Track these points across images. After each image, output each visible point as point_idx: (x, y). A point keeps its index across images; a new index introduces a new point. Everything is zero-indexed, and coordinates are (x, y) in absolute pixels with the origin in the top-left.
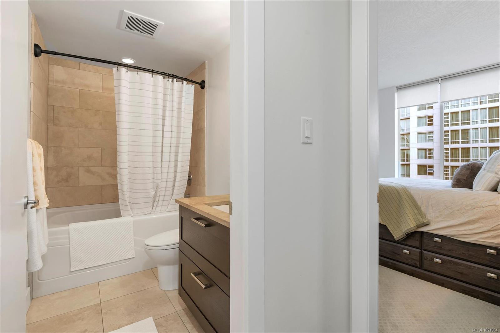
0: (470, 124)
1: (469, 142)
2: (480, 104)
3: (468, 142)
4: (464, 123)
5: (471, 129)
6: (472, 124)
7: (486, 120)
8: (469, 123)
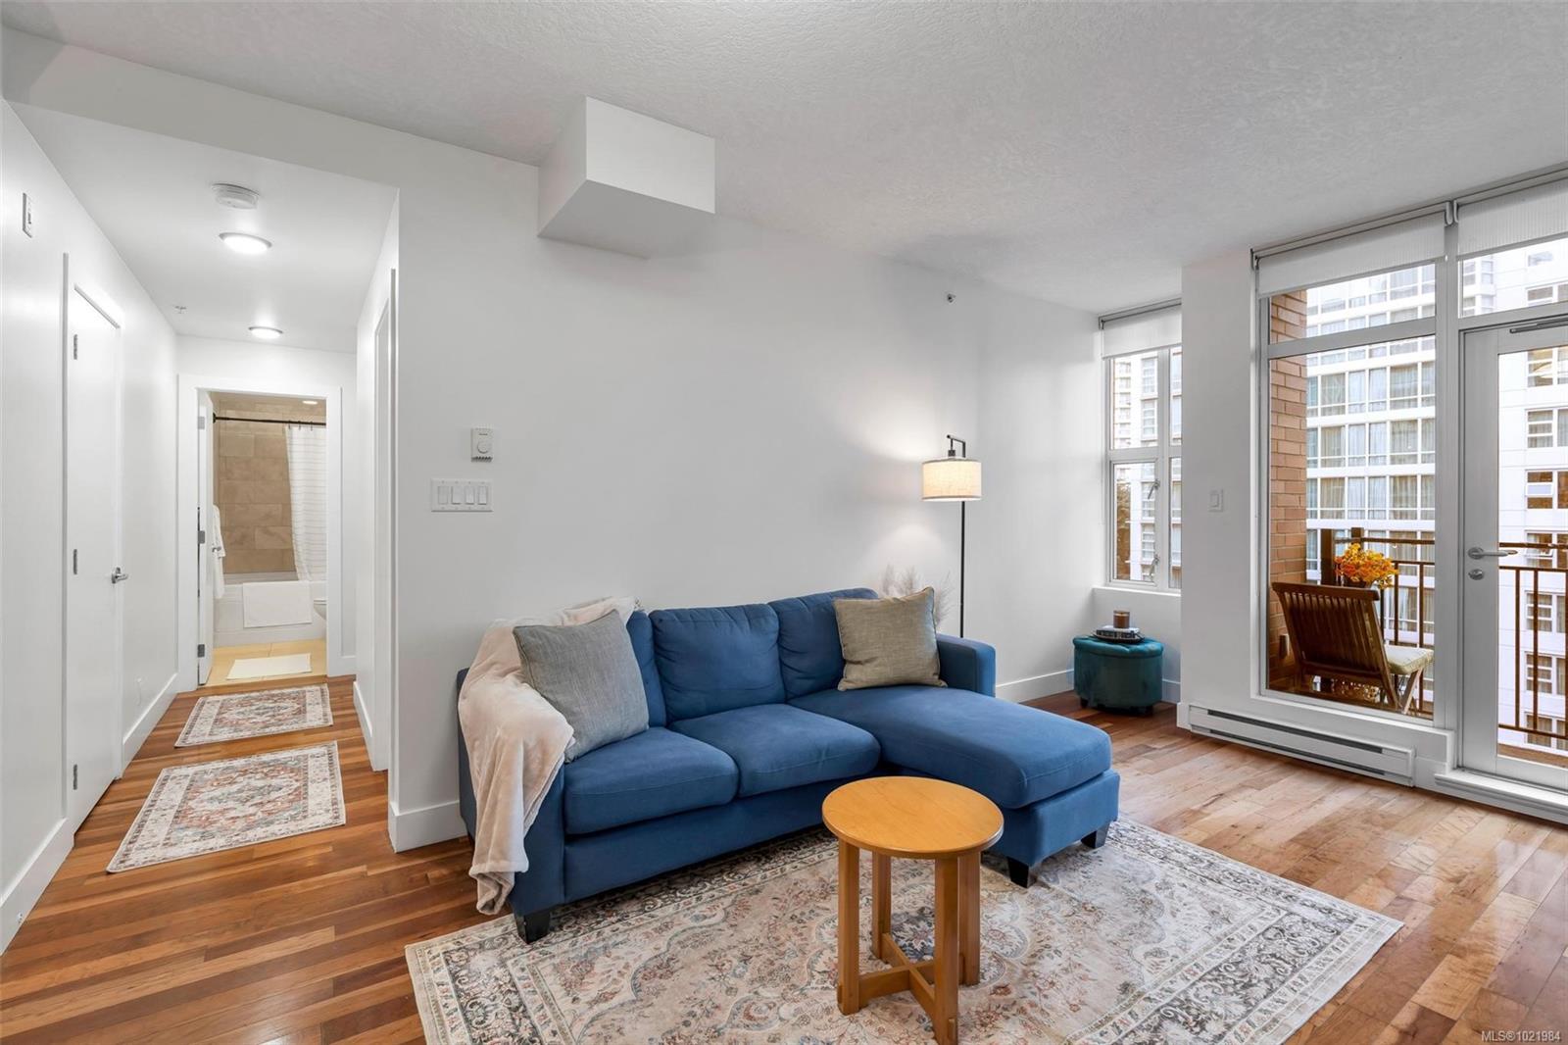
0: (1344, 413)
1: (1342, 464)
2: (1371, 356)
3: (1339, 463)
4: (1330, 409)
5: (1347, 426)
6: (1350, 412)
7: (1385, 402)
8: (1341, 410)
